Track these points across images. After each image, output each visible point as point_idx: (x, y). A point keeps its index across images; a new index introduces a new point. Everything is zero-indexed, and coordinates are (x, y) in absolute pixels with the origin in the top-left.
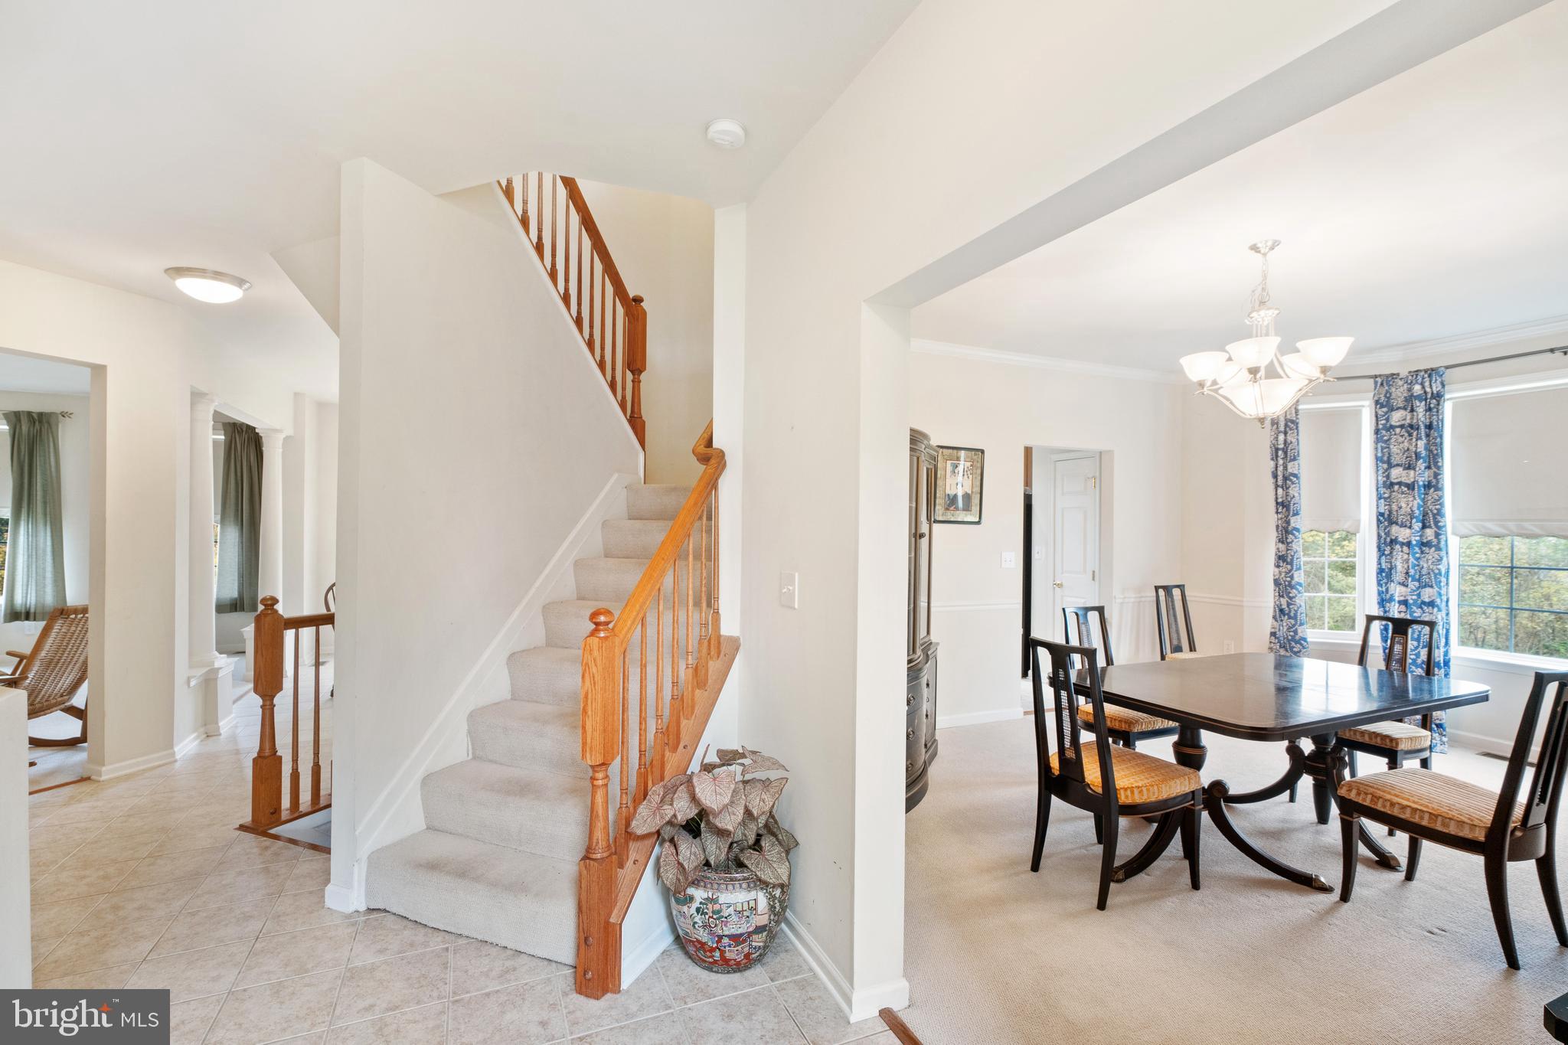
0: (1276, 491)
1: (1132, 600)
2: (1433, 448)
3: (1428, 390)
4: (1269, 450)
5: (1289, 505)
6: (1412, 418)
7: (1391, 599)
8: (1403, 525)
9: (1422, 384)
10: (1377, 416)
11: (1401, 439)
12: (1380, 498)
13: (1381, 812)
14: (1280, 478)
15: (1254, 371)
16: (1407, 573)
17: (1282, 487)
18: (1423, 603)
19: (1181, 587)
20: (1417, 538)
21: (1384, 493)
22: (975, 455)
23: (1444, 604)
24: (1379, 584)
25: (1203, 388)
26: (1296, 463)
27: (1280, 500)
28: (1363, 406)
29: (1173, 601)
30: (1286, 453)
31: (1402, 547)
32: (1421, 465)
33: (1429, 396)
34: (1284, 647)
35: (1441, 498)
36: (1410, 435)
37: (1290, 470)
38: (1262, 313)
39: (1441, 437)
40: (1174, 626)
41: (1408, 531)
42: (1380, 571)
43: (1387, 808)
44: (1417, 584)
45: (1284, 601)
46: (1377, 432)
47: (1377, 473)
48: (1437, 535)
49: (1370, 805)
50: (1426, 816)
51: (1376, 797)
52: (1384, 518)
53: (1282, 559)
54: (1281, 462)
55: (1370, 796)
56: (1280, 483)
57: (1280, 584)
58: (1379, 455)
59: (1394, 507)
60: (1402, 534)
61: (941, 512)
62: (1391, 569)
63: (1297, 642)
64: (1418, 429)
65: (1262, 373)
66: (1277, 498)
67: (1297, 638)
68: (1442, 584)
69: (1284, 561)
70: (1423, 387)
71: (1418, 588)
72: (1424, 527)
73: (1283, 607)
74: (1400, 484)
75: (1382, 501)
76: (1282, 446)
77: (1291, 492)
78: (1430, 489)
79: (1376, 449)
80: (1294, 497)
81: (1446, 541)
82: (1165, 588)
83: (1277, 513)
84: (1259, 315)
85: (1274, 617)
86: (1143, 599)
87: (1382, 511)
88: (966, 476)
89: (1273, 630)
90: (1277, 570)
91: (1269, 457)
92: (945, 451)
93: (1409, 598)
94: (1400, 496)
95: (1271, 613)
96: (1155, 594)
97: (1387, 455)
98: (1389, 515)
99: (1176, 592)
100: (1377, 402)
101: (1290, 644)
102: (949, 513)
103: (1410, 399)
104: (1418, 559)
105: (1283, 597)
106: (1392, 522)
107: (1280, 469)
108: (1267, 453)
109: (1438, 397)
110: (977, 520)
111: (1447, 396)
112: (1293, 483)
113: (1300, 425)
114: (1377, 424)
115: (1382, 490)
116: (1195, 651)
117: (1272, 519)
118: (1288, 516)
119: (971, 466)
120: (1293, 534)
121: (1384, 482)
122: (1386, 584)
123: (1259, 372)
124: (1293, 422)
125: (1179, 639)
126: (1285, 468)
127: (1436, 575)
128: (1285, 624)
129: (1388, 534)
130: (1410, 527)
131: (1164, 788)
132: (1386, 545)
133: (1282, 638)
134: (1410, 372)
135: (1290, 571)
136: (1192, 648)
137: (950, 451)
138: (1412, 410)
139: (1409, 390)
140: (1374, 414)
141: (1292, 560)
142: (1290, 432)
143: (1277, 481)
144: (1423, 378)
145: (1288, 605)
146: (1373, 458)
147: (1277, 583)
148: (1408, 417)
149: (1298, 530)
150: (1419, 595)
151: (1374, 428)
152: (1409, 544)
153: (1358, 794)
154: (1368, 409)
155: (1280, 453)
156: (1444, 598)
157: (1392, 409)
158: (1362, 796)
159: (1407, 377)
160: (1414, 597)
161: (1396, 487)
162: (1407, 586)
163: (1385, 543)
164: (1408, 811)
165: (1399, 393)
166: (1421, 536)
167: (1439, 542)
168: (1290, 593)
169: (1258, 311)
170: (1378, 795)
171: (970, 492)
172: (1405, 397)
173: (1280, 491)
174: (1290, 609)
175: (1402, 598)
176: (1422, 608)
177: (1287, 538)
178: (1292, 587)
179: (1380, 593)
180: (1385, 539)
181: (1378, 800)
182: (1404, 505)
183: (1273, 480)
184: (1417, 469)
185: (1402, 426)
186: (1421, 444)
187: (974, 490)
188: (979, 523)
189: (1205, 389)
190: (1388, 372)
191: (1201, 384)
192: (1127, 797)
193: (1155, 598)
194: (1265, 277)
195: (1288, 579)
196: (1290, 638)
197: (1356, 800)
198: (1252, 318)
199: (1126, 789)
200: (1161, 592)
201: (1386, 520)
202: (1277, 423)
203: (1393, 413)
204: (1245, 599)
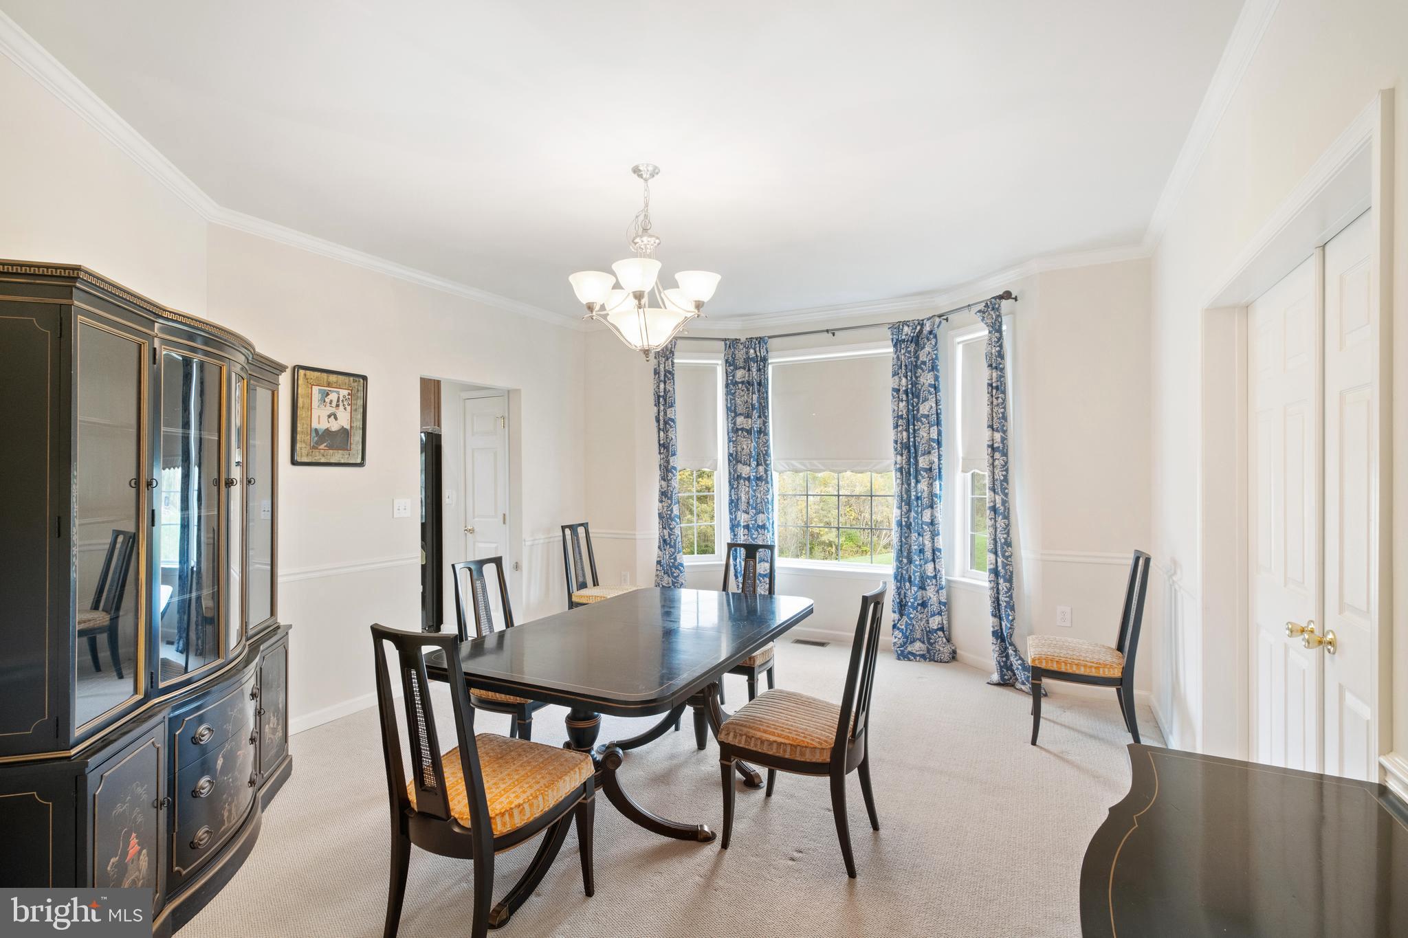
0: (659, 434)
1: (542, 541)
2: (762, 401)
3: (758, 354)
4: (653, 396)
5: (668, 446)
6: (749, 376)
7: (738, 525)
8: (745, 464)
9: (755, 349)
10: (726, 373)
11: (742, 393)
12: (730, 442)
13: (753, 751)
14: (662, 422)
15: (638, 296)
16: (748, 503)
17: (663, 431)
18: (758, 526)
19: (585, 525)
20: (754, 474)
21: (733, 437)
22: (354, 381)
23: (771, 526)
24: (731, 513)
25: (592, 312)
26: (673, 409)
27: (662, 442)
28: (718, 364)
29: (578, 540)
30: (665, 400)
31: (745, 482)
32: (755, 414)
33: (759, 359)
34: (667, 573)
35: (768, 441)
36: (748, 390)
37: (668, 416)
38: (645, 239)
39: (767, 393)
40: (579, 564)
41: (748, 468)
42: (731, 502)
43: (758, 746)
44: (754, 511)
45: (666, 532)
46: (727, 386)
47: (728, 420)
48: (766, 471)
49: (744, 746)
50: (788, 749)
51: (749, 737)
52: (733, 458)
53: (665, 495)
54: (662, 408)
55: (744, 737)
56: (661, 427)
57: (664, 517)
58: (729, 405)
59: (739, 449)
60: (745, 470)
61: (304, 452)
62: (738, 500)
63: (677, 568)
64: (753, 385)
65: (645, 300)
66: (659, 440)
67: (676, 564)
68: (770, 510)
69: (666, 496)
70: (755, 352)
71: (755, 515)
72: (758, 465)
73: (666, 537)
74: (742, 429)
75: (731, 443)
76: (662, 394)
77: (671, 435)
78: (760, 434)
79: (727, 400)
80: (672, 439)
81: (771, 475)
82: (570, 527)
83: (660, 453)
84: (642, 242)
85: (659, 547)
86: (552, 540)
87: (732, 452)
88: (341, 407)
89: (659, 559)
90: (660, 504)
91: (653, 402)
92: (308, 373)
93: (750, 523)
94: (742, 439)
95: (657, 544)
96: (561, 534)
97: (734, 406)
98: (736, 456)
99: (581, 530)
100: (727, 361)
101: (671, 570)
102: (316, 452)
103: (747, 360)
104: (754, 491)
105: (665, 529)
106: (738, 461)
107: (662, 414)
108: (651, 399)
109: (764, 360)
110: (359, 461)
111: (770, 361)
112: (671, 427)
113: (675, 376)
114: (727, 379)
115: (731, 434)
116: (598, 585)
117: (655, 459)
118: (668, 456)
119: (349, 394)
120: (672, 473)
121: (733, 428)
122: (735, 512)
123: (643, 297)
124: (670, 373)
125: (584, 575)
126: (665, 413)
127: (766, 503)
128: (667, 553)
129: (735, 471)
130: (749, 465)
131: (550, 795)
132: (735, 479)
133: (665, 566)
134: (747, 339)
135: (670, 505)
136: (596, 583)
137: (317, 374)
138: (749, 370)
139: (747, 353)
140: (725, 371)
141: (671, 495)
142: (668, 382)
143: (659, 425)
144: (755, 344)
145: (670, 535)
146: (725, 407)
147: (661, 516)
148: (747, 375)
149: (675, 468)
150: (756, 520)
151: (725, 383)
152: (749, 479)
153: (735, 736)
154: (721, 367)
155: (661, 399)
156: (771, 521)
157: (736, 368)
158: (738, 738)
159: (746, 342)
160: (753, 522)
161: (740, 432)
162: (748, 513)
163: (734, 478)
164: (775, 746)
165: (740, 355)
166: (756, 472)
167: (767, 477)
168: (670, 524)
169: (641, 237)
170: (751, 735)
171: (348, 427)
172: (744, 359)
173: (662, 433)
174: (670, 539)
175: (745, 524)
176: (757, 530)
177: (667, 476)
178: (672, 520)
179: (731, 520)
180: (734, 475)
181: (751, 739)
182: (745, 447)
183: (655, 424)
184: (753, 418)
185: (743, 383)
186: (755, 397)
187: (354, 425)
188: (361, 465)
189: (594, 313)
190: (733, 337)
191: (590, 307)
192: (504, 824)
193: (562, 538)
194: (647, 205)
195: (669, 512)
196: (671, 564)
197: (733, 743)
198: (636, 244)
199: (502, 814)
200: (568, 532)
201: (734, 459)
202: (659, 373)
203: (737, 371)
204: (637, 533)
